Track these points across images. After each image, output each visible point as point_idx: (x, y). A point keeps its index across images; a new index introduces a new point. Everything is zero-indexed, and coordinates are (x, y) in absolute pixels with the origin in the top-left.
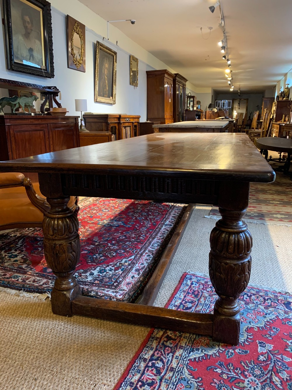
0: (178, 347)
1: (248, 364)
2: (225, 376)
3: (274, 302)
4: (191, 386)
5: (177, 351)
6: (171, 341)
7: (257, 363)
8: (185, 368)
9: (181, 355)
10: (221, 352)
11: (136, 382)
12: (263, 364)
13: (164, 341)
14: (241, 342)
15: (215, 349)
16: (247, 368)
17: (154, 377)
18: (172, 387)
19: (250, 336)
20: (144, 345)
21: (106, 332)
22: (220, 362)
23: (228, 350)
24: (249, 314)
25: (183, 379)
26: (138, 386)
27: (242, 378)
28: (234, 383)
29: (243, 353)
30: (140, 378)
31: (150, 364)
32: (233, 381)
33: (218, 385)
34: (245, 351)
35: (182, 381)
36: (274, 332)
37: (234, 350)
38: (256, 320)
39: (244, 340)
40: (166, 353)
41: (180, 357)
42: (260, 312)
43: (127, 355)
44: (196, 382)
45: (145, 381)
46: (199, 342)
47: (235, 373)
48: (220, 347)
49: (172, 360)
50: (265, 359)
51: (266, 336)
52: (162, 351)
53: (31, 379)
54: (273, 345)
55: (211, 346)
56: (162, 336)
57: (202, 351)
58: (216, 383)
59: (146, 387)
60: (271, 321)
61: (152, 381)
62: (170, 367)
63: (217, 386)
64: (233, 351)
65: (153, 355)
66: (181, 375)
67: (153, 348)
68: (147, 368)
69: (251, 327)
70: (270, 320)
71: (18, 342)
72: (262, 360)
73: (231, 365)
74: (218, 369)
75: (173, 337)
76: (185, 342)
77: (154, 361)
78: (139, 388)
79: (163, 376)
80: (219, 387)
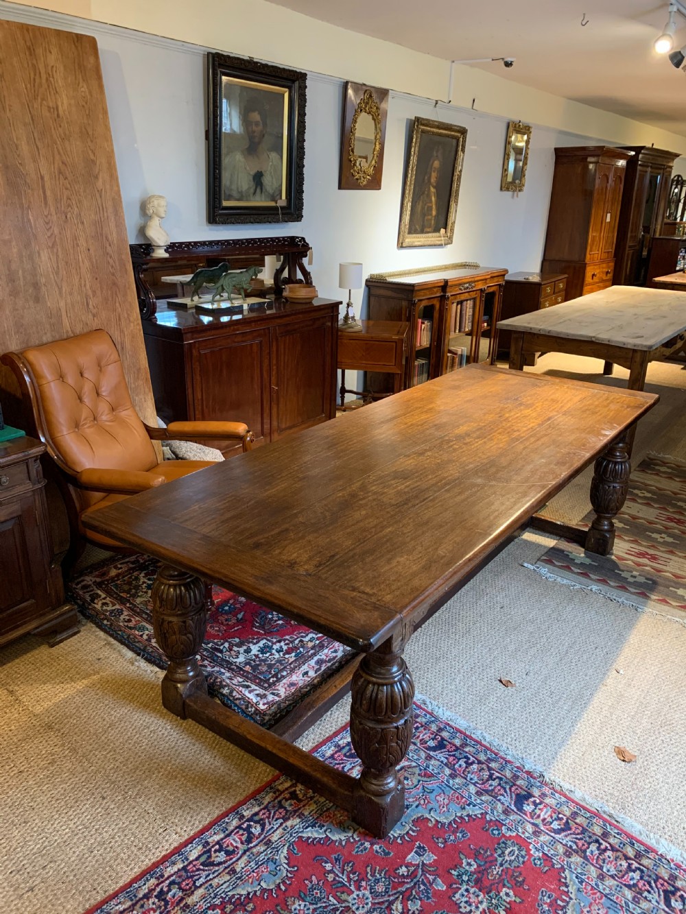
0: (297, 814)
1: (377, 871)
2: (330, 877)
3: (502, 787)
4: (277, 873)
5: (291, 819)
6: (293, 802)
7: (390, 876)
8: (286, 847)
9: (293, 827)
10: (352, 840)
11: (214, 843)
12: (398, 880)
13: (284, 798)
14: (392, 837)
15: (346, 834)
16: (370, 878)
17: (239, 845)
18: (253, 866)
19: (413, 831)
20: (254, 796)
21: (217, 758)
22: (338, 855)
23: (363, 842)
24: (442, 794)
25: (274, 861)
26: (213, 849)
27: (352, 888)
28: (336, 890)
29: (381, 854)
30: (222, 839)
31: (245, 826)
32: (337, 887)
33: (313, 886)
34: (387, 851)
35: (270, 863)
36: (455, 838)
37: (372, 844)
38: (445, 809)
39: (400, 834)
40: (276, 817)
41: (290, 828)
42: (463, 797)
43: (225, 802)
44: (287, 870)
45: (225, 845)
46: (332, 816)
47: (348, 877)
48: (356, 833)
49: (277, 828)
50: (406, 874)
51: (437, 839)
52: (272, 812)
53: (100, 795)
54: (436, 858)
55: (344, 828)
56: (287, 789)
57: (325, 831)
58: (311, 882)
59: (222, 855)
60: (466, 818)
61: (234, 850)
62: (267, 838)
63: (310, 886)
64: (369, 846)
65: (256, 814)
66: (274, 855)
67: (263, 804)
68: (238, 830)
69: (427, 818)
70: (468, 816)
71: (106, 738)
72: (400, 874)
73: (351, 865)
74: (330, 864)
75: (301, 796)
76: (311, 809)
77: (252, 823)
78: (212, 853)
79: (251, 848)
80: (312, 888)
